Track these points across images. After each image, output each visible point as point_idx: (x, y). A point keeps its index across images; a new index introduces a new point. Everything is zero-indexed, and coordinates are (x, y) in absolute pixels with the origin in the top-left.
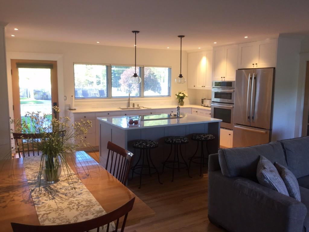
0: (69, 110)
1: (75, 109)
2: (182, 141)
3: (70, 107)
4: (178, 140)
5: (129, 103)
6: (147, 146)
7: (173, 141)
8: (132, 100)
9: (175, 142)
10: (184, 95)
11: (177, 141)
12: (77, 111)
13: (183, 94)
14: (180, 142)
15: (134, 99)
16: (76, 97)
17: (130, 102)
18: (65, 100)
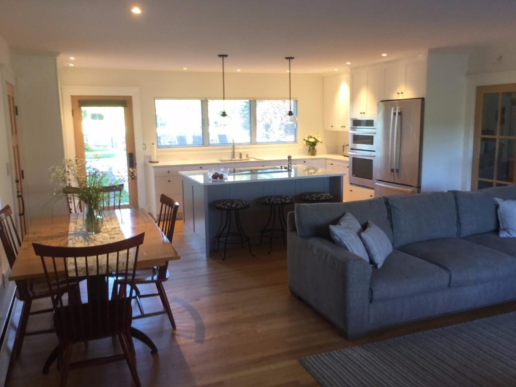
0: (149, 163)
1: (157, 162)
2: (282, 201)
3: (151, 159)
4: (277, 200)
5: (234, 153)
6: (231, 207)
7: (270, 201)
8: (239, 149)
9: (273, 202)
10: (317, 141)
11: (275, 201)
12: (160, 164)
13: (314, 138)
14: (280, 202)
15: (241, 146)
16: (159, 145)
17: (236, 151)
18: (144, 149)
